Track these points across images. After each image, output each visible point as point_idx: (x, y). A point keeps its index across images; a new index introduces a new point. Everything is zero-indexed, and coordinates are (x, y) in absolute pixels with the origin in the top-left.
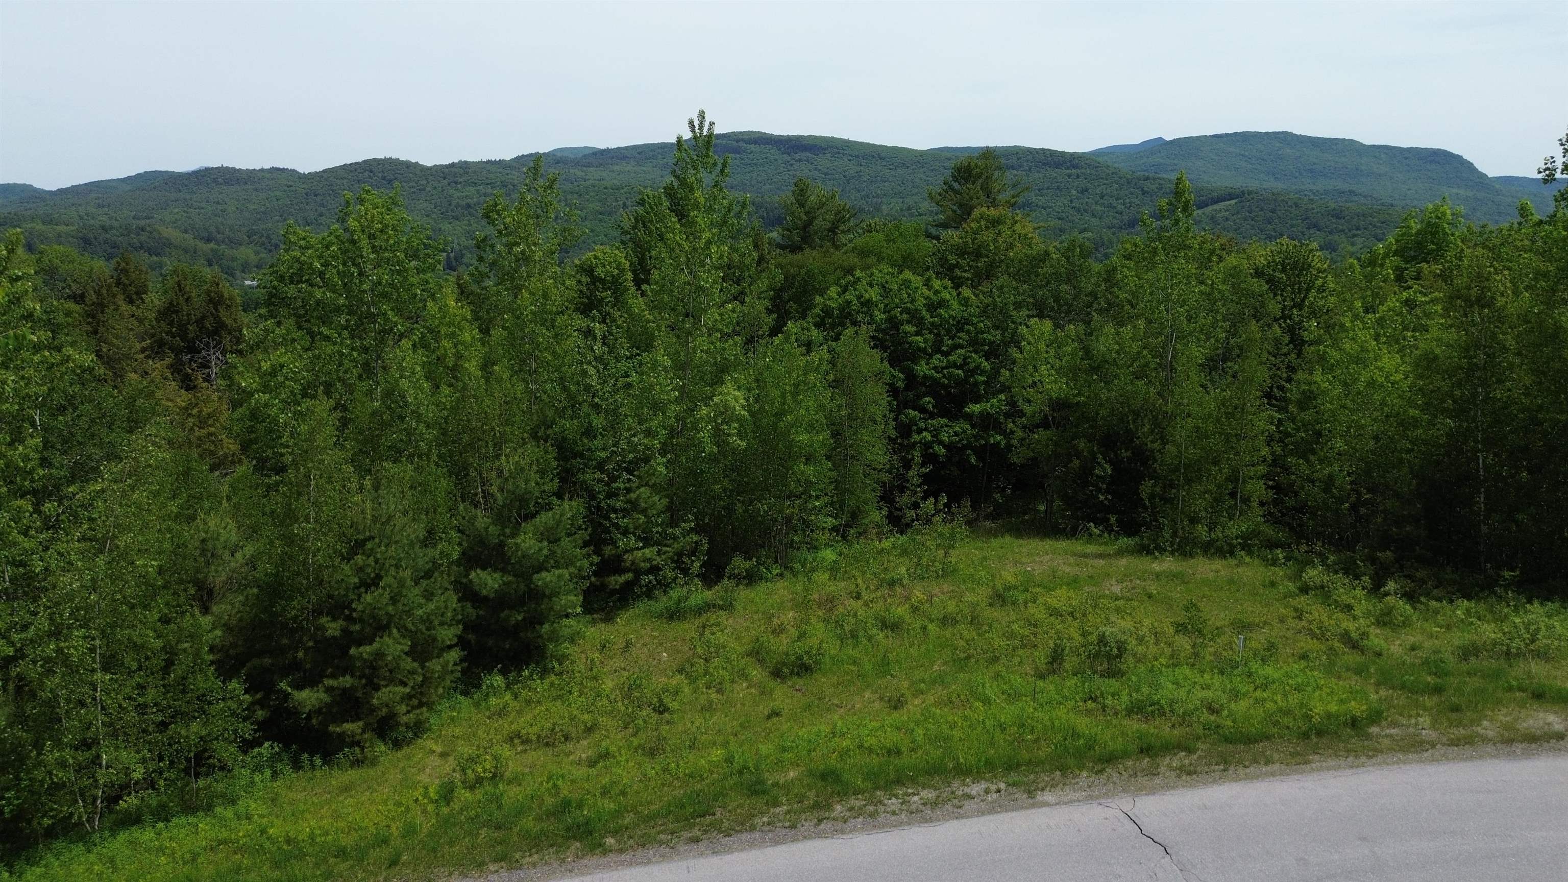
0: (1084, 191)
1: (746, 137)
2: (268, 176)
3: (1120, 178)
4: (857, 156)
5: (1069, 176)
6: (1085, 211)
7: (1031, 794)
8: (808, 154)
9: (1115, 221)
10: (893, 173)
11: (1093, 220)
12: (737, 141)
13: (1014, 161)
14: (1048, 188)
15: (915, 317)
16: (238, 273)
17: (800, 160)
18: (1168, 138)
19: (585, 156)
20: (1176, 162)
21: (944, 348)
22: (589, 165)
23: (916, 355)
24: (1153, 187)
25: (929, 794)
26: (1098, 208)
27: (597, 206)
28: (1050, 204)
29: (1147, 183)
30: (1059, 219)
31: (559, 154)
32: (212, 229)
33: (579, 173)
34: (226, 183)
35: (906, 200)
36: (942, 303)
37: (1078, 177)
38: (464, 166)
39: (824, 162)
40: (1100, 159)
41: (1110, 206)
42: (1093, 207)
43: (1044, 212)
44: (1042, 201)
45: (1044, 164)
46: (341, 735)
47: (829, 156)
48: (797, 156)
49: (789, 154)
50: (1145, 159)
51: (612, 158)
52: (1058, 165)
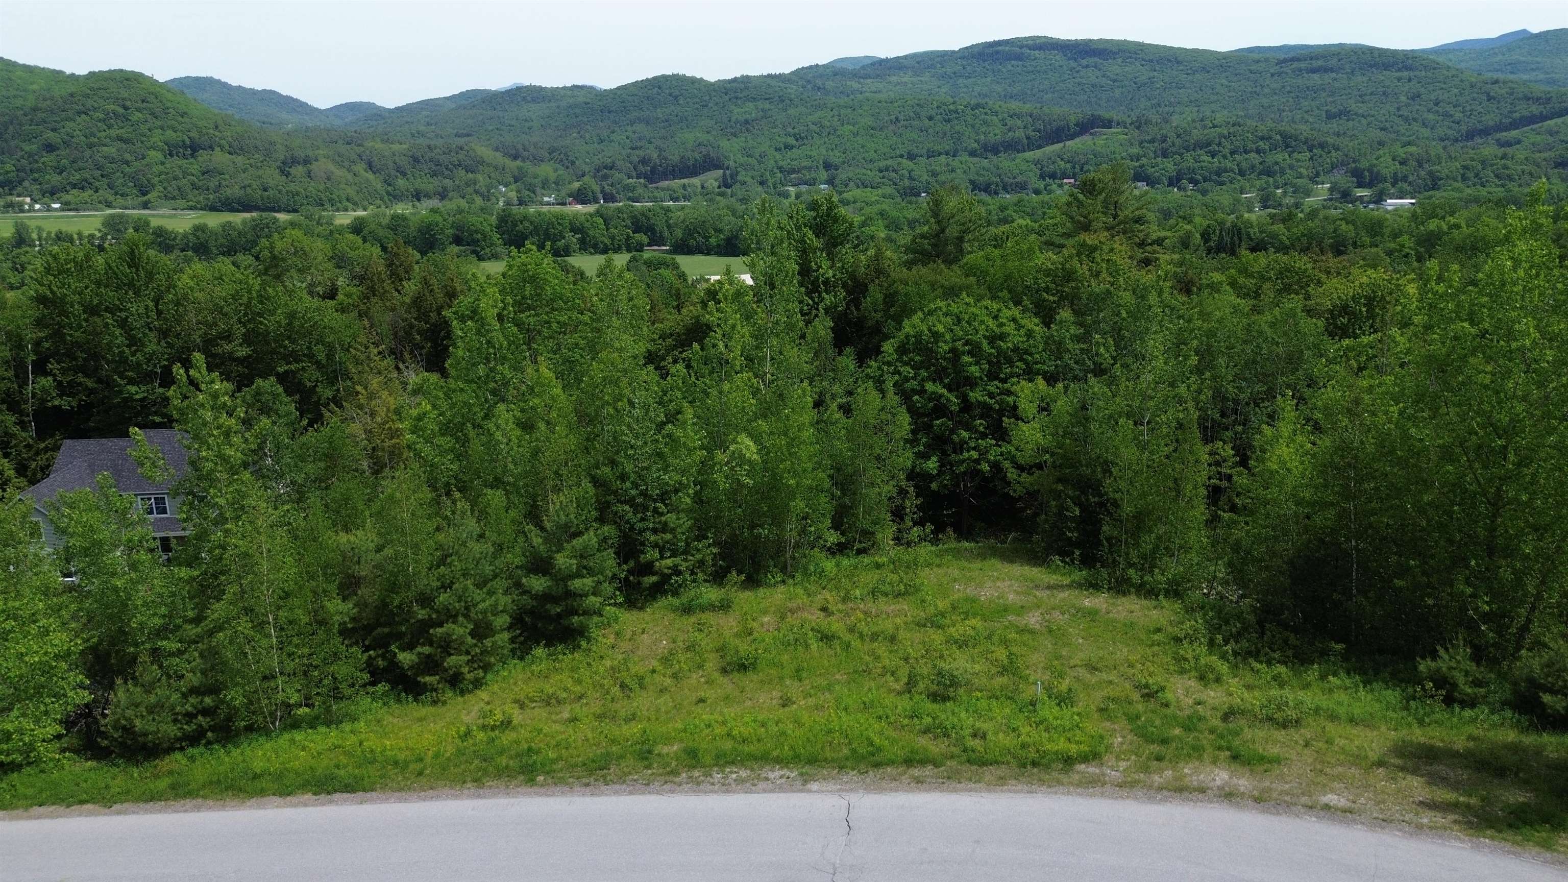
0: (1416, 97)
2: (569, 93)
3: (1462, 81)
4: (1151, 61)
5: (1399, 79)
6: (1415, 120)
9: (1450, 132)
10: (1190, 78)
11: (1423, 130)
12: (1021, 47)
13: (1333, 62)
14: (1372, 94)
16: (538, 190)
17: (1087, 66)
18: (1535, 30)
19: (863, 67)
24: (1503, 91)
26: (1431, 116)
29: (1496, 87)
32: (520, 147)
34: (534, 101)
37: (1410, 80)
38: (745, 81)
40: (1441, 59)
41: (1446, 115)
42: (1425, 115)
45: (1371, 66)
46: (425, 684)
47: (1120, 60)
49: (1075, 60)
50: (1500, 57)
51: (890, 68)
52: (1387, 67)
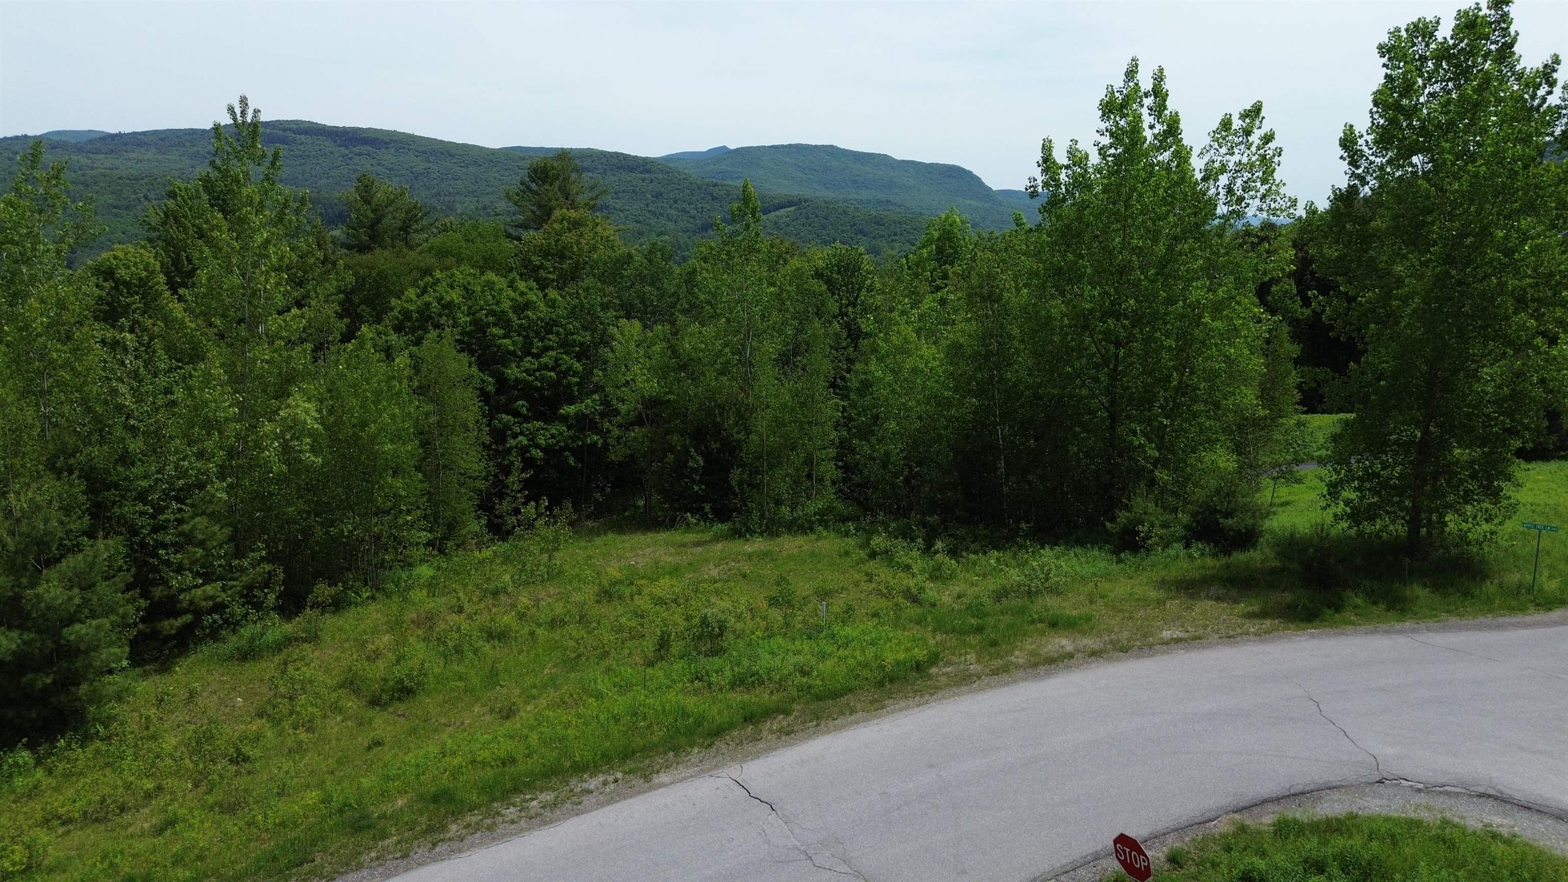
0: (658, 195)
1: (294, 126)
3: (691, 183)
4: (425, 152)
5: (643, 180)
6: (661, 214)
7: (647, 778)
8: (368, 148)
9: (689, 225)
10: (464, 170)
11: (669, 223)
12: (285, 130)
13: (587, 164)
14: (624, 191)
15: (501, 319)
17: (360, 154)
18: (732, 146)
19: (91, 141)
20: (740, 170)
21: (534, 351)
22: (97, 152)
23: (505, 358)
24: (722, 193)
25: (547, 797)
26: (673, 212)
27: (111, 199)
28: (627, 207)
29: (716, 189)
30: (637, 222)
31: (55, 138)
33: (84, 161)
35: (481, 200)
36: (528, 305)
37: (652, 181)
39: (388, 157)
40: (671, 165)
41: (684, 211)
42: (669, 211)
43: (622, 215)
44: (619, 204)
45: (618, 168)
47: (393, 150)
48: (357, 150)
49: (345, 146)
50: (712, 166)
51: (126, 144)
52: (632, 169)
